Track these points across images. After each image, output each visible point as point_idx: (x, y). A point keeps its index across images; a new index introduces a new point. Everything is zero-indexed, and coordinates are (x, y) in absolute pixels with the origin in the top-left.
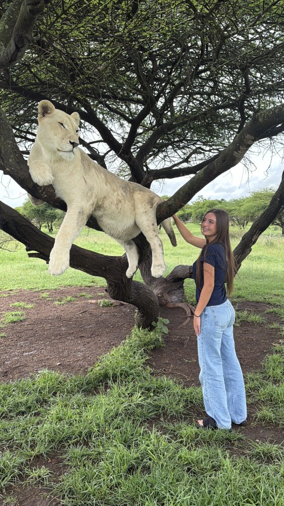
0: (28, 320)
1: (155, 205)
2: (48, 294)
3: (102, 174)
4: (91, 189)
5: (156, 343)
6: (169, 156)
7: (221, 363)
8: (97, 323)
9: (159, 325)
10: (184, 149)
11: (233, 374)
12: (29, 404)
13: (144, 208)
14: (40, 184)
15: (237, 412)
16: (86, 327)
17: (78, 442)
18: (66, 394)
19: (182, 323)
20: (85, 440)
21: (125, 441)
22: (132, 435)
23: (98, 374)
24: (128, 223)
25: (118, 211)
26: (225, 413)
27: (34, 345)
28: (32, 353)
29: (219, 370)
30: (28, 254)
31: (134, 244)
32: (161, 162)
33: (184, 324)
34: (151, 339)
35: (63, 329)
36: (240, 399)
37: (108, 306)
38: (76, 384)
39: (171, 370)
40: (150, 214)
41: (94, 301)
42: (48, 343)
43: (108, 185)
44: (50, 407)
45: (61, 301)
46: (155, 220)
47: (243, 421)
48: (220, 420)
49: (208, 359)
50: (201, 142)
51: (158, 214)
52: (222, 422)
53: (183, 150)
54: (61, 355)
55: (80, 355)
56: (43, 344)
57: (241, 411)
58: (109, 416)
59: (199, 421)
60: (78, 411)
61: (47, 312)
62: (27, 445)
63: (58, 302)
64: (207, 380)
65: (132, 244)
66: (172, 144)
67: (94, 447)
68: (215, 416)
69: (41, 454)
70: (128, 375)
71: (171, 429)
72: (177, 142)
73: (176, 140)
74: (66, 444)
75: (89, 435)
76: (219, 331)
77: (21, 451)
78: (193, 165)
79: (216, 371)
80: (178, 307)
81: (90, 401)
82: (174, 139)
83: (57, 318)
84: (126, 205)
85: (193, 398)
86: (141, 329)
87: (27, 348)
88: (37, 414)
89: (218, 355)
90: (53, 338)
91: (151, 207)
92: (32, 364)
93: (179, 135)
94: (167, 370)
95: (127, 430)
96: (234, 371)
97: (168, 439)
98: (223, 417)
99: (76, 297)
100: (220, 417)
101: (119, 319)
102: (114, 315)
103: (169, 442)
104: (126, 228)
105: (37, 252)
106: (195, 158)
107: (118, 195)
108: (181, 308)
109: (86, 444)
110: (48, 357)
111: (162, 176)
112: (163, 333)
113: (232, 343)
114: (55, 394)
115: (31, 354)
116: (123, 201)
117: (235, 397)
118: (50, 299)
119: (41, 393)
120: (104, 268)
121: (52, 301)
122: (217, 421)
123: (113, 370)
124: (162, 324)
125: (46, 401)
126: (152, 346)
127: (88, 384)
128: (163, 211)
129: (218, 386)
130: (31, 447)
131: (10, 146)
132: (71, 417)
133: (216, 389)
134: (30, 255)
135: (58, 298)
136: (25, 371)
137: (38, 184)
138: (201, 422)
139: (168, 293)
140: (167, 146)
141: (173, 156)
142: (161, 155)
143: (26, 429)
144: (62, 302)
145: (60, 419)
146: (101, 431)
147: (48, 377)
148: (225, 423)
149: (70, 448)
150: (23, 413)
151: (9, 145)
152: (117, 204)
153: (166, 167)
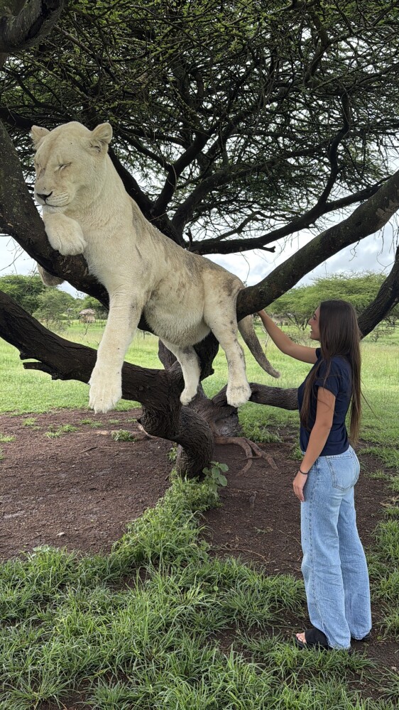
0: (8, 461)
1: (235, 291)
2: (34, 419)
3: (161, 244)
4: (147, 267)
5: (209, 500)
6: (213, 222)
7: (338, 545)
8: (114, 467)
9: (215, 474)
10: (235, 214)
11: (353, 561)
12: (22, 605)
13: (218, 295)
14: (64, 252)
15: (357, 621)
16: (97, 473)
17: (109, 673)
18: (79, 586)
19: (241, 468)
20: (121, 671)
21: (187, 672)
22: (198, 662)
23: (128, 554)
24: (194, 318)
25: (180, 300)
26: (342, 625)
27: (19, 502)
28: (17, 514)
29: (334, 558)
30: (24, 364)
31: (194, 351)
32: (200, 232)
33: (245, 470)
34: (203, 496)
35: (63, 476)
36: (363, 600)
37: (127, 440)
38: (94, 569)
39: (237, 546)
40: (227, 306)
41: (104, 433)
42: (41, 498)
43: (169, 261)
44: (55, 608)
45: (55, 432)
46: (235, 316)
47: (366, 634)
48: (334, 635)
49: (318, 539)
50: (259, 205)
51: (241, 305)
52: (336, 638)
53: (233, 216)
54: (63, 518)
55: (93, 518)
56: (33, 500)
57: (364, 619)
58: (157, 627)
59: (298, 635)
60: (104, 618)
61: (35, 448)
62: (26, 679)
63: (50, 433)
64: (317, 573)
65: (191, 352)
66: (218, 205)
67: (137, 683)
68: (325, 628)
69: (51, 699)
70: (176, 555)
71: (256, 649)
72: (225, 203)
73: (222, 200)
74: (91, 678)
75: (127, 661)
76: (339, 496)
77: (16, 691)
78: (246, 237)
79: (331, 558)
80: (232, 444)
81: (120, 599)
82: (220, 198)
83: (52, 457)
84: (192, 293)
85: (283, 594)
86: (185, 478)
87: (9, 508)
88: (37, 623)
89: (335, 533)
90: (48, 490)
91: (229, 295)
92: (19, 534)
93: (228, 194)
94: (231, 545)
95: (188, 653)
96: (355, 557)
97: (256, 668)
98: (338, 631)
99: (77, 425)
100: (334, 630)
101: (145, 461)
102: (138, 454)
103: (258, 674)
104: (189, 326)
105: (37, 361)
106: (249, 227)
107: (182, 275)
108: (237, 445)
109: (123, 677)
110: (44, 522)
111: (212, 250)
112: (220, 485)
113: (353, 513)
114: (62, 586)
115: (17, 517)
116: (188, 285)
117: (355, 596)
118: (38, 428)
119: (40, 585)
120: (141, 388)
121: (42, 431)
122: (328, 637)
123: (152, 547)
124: (218, 473)
125: (47, 599)
126: (205, 507)
127: (113, 570)
128: (250, 302)
129: (333, 582)
130: (33, 682)
131: (14, 186)
132: (94, 630)
133: (329, 586)
134: (27, 366)
135: (51, 426)
136: (9, 545)
137: (60, 251)
138: (301, 637)
139: (217, 422)
140: (210, 208)
141: (217, 223)
142: (201, 221)
143: (22, 651)
144: (57, 434)
145: (77, 633)
146: (144, 653)
147: (50, 559)
148: (341, 640)
149: (97, 686)
150: (13, 621)
151: (13, 183)
152: (179, 290)
153: (207, 238)
